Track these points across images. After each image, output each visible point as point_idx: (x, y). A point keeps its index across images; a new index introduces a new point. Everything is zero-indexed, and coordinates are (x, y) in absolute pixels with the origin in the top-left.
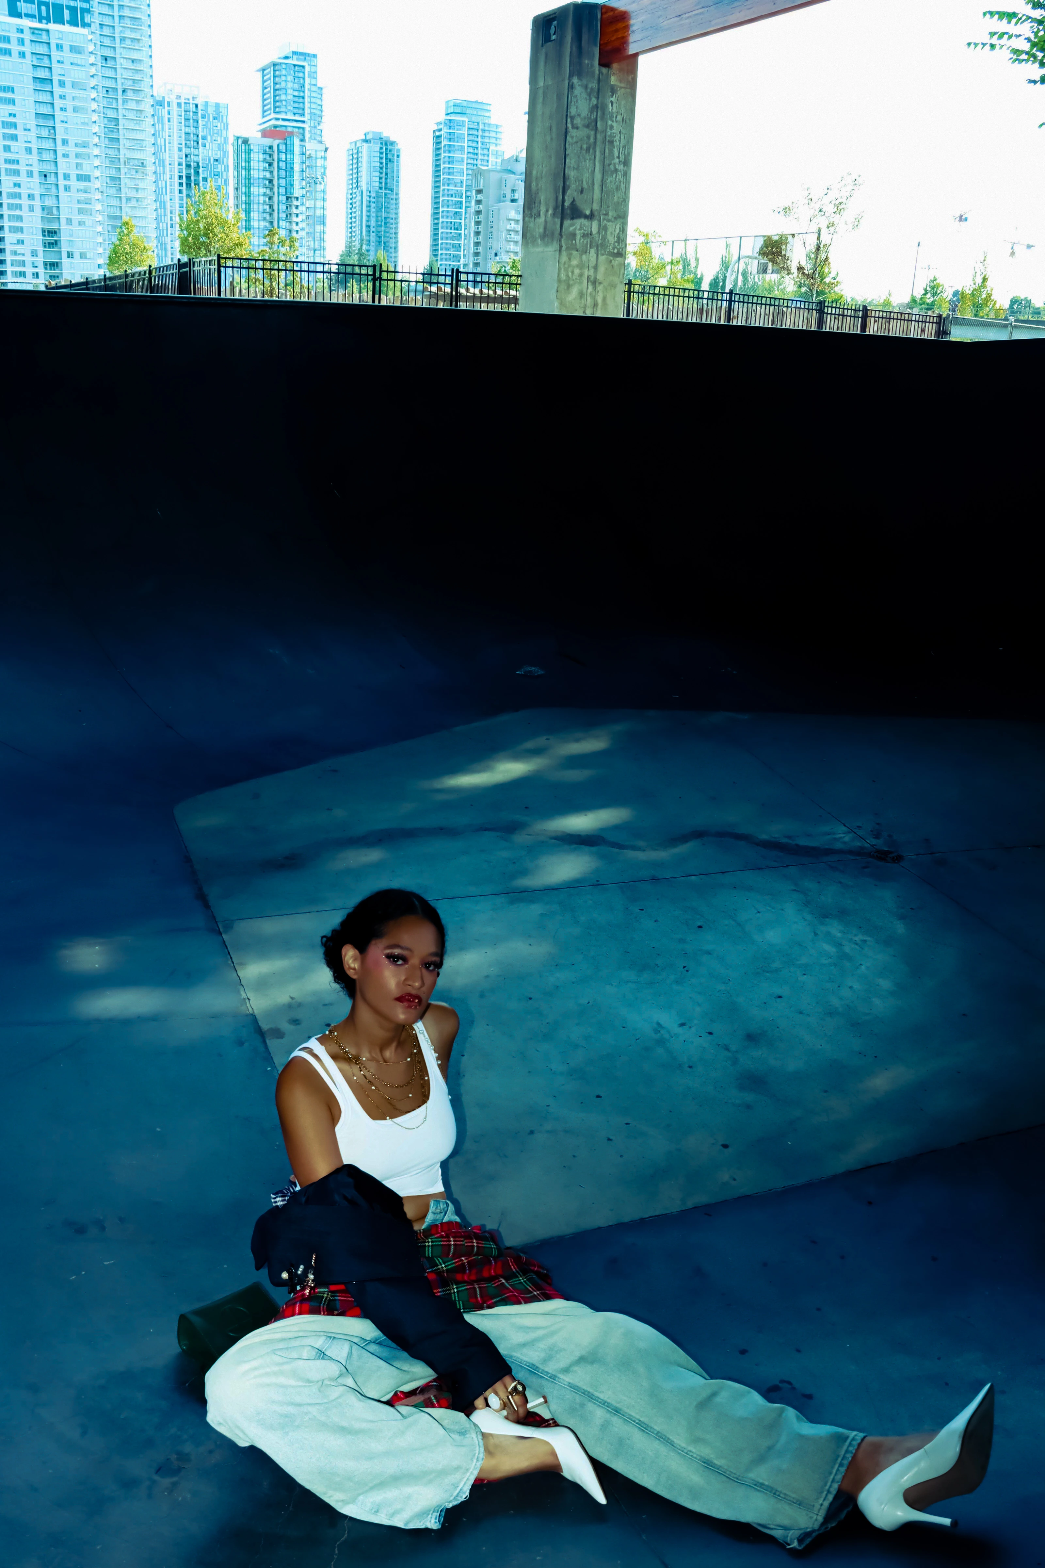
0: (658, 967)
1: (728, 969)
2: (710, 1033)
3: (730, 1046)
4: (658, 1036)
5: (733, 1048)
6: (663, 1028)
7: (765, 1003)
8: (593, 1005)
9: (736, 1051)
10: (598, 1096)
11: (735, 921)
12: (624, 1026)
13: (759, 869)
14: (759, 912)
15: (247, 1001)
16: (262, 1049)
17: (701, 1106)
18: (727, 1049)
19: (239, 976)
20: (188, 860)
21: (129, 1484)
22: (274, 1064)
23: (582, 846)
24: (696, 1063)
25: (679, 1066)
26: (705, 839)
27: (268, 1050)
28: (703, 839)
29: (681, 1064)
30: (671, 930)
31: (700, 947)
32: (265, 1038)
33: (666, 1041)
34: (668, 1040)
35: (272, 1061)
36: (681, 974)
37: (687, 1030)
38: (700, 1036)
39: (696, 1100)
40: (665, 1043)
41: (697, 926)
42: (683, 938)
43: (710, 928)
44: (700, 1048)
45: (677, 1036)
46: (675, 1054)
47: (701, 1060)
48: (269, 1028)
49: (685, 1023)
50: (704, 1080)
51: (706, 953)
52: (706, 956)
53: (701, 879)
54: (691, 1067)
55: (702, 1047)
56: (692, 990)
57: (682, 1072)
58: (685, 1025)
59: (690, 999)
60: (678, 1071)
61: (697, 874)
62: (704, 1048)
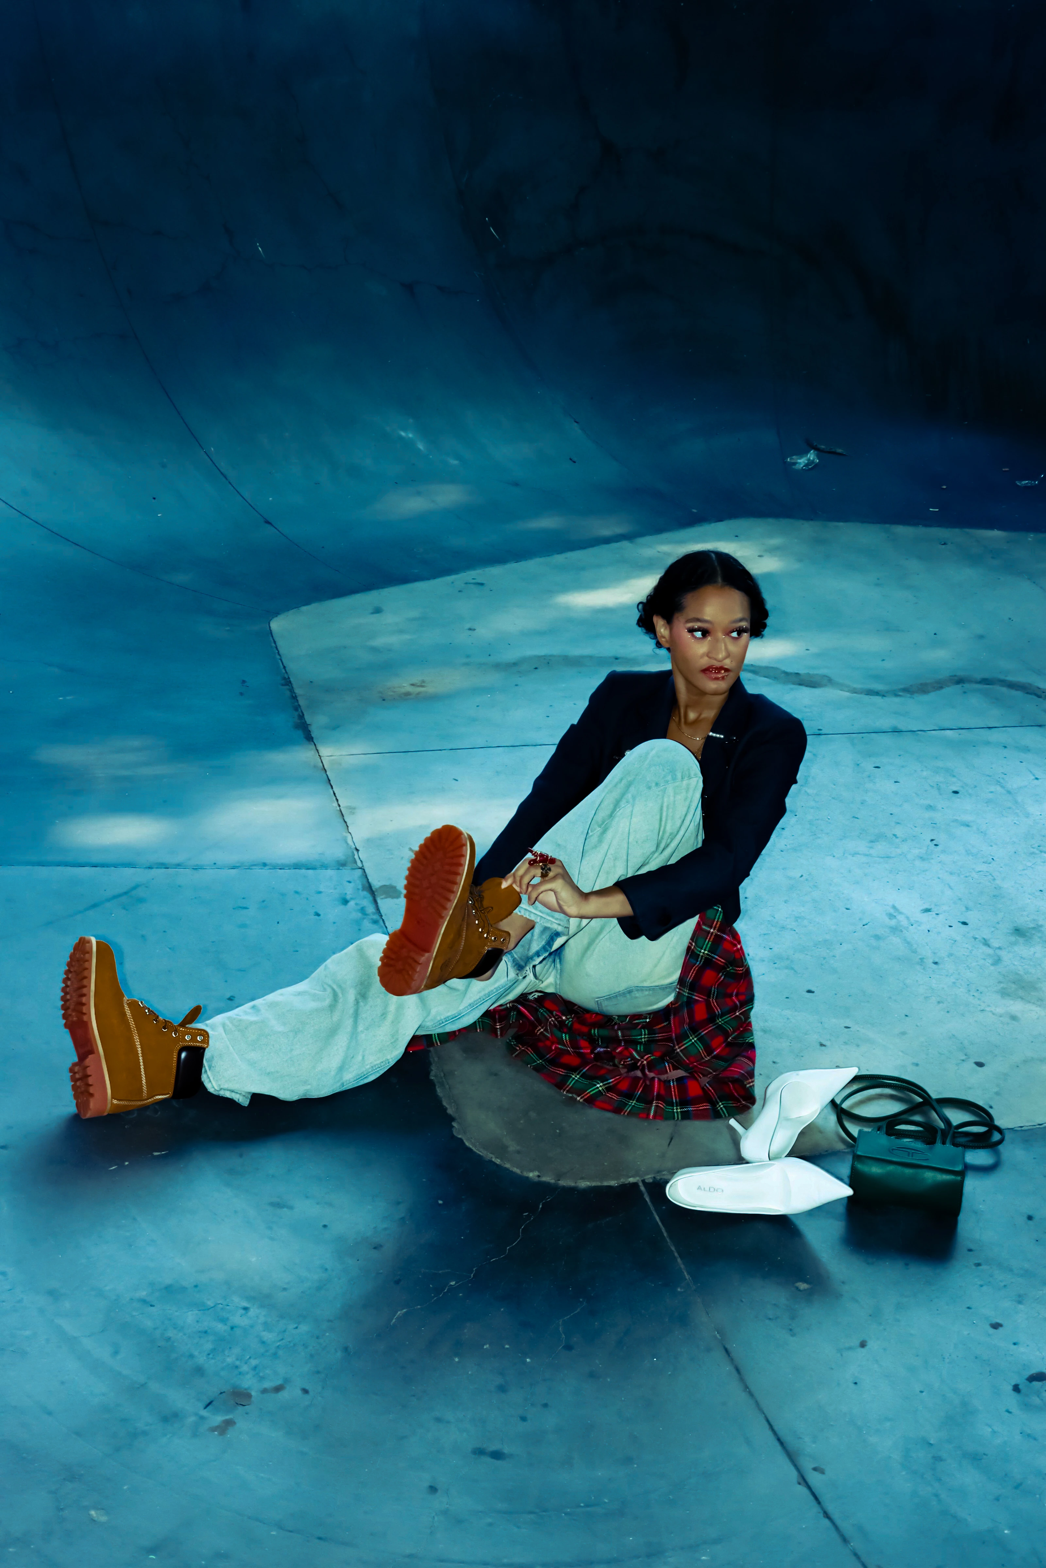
0: (897, 838)
1: (991, 846)
2: (965, 923)
3: (991, 940)
4: (893, 923)
5: (995, 943)
6: (901, 913)
7: (1041, 891)
8: (807, 880)
9: (1000, 948)
10: (809, 991)
11: (1002, 787)
12: (848, 907)
13: (1040, 726)
14: (1037, 779)
15: (355, 852)
16: (371, 909)
17: (948, 1012)
18: (986, 943)
19: (346, 822)
20: (287, 682)
21: (170, 1418)
22: (386, 927)
23: (801, 687)
24: (944, 958)
25: (920, 961)
26: (967, 686)
27: (380, 911)
28: (964, 685)
29: (923, 958)
30: (916, 794)
31: (955, 817)
32: (376, 896)
33: (903, 930)
34: (907, 929)
35: (383, 924)
36: (928, 848)
37: (933, 918)
38: (950, 926)
39: (941, 1005)
40: (902, 931)
41: (951, 791)
42: (932, 805)
43: (970, 795)
44: (949, 941)
45: (919, 923)
46: (915, 946)
47: (950, 955)
48: (382, 885)
49: (930, 909)
50: (954, 980)
51: (962, 825)
52: (962, 828)
53: (960, 734)
54: (936, 963)
55: (952, 940)
56: (941, 869)
57: (924, 969)
58: (930, 912)
59: (939, 880)
60: (918, 967)
61: (954, 728)
62: (955, 941)
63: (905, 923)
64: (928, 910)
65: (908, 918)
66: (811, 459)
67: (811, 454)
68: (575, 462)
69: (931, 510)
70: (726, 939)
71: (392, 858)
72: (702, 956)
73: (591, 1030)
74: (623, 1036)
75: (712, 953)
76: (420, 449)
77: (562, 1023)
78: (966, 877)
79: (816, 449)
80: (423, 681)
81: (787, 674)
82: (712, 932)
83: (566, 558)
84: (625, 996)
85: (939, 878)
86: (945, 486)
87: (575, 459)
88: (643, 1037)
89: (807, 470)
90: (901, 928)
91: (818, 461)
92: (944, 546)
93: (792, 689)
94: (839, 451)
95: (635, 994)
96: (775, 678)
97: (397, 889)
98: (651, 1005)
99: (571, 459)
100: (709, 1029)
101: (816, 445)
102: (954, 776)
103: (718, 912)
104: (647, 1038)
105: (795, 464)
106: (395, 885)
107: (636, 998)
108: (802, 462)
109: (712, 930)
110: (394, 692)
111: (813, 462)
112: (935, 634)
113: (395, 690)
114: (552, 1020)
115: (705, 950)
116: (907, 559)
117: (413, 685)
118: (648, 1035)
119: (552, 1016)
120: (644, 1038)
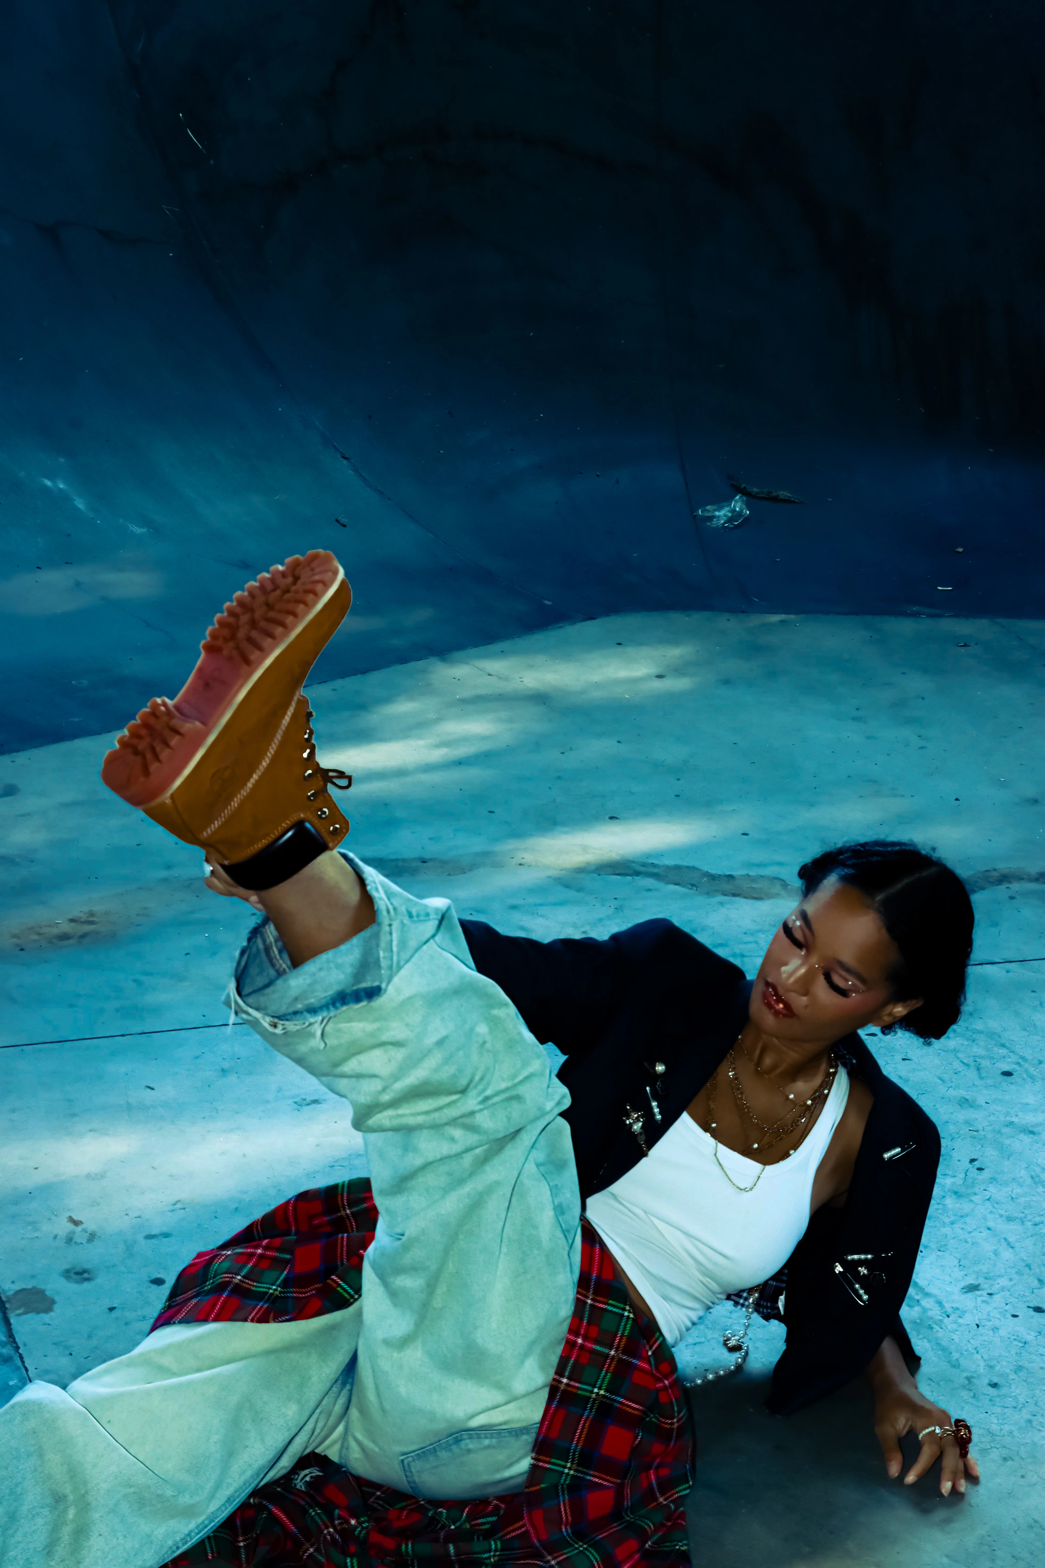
16: (0, 1337)
22: (27, 1370)
23: (737, 898)
24: (1008, 1376)
25: (967, 1382)
26: (1016, 886)
27: (14, 1339)
28: (1010, 886)
29: (973, 1377)
30: (940, 1079)
31: (1008, 1118)
32: (8, 1311)
33: (934, 1326)
34: (940, 1323)
35: (19, 1363)
36: (966, 1175)
37: (984, 1301)
38: (1015, 1316)
39: (1009, 1463)
40: (932, 1328)
41: (1000, 1072)
42: (968, 1097)
43: (1032, 1077)
44: (1016, 1343)
45: (960, 1312)
46: (955, 1355)
47: (1019, 1369)
48: (19, 1288)
49: (979, 1285)
50: (1029, 1417)
51: (1021, 1132)
52: (1022, 1136)
53: (1008, 972)
54: (994, 1385)
55: (1020, 1342)
56: (991, 1212)
57: (974, 1397)
58: (978, 1290)
59: (988, 1231)
60: (965, 1394)
61: (997, 960)
62: (1025, 1343)
63: (935, 1313)
64: (973, 1288)
65: (940, 1303)
66: (737, 509)
67: (736, 502)
68: (344, 526)
69: (940, 588)
70: (636, 1367)
71: (37, 1237)
72: (595, 1400)
73: (401, 1546)
74: (457, 1554)
75: (612, 1393)
76: (78, 509)
77: (346, 1533)
78: (1036, 1225)
79: (745, 493)
80: (92, 914)
81: (713, 877)
82: (613, 1356)
83: (334, 690)
84: (451, 1450)
85: (989, 1229)
86: (962, 547)
87: (344, 521)
88: (492, 1554)
89: (731, 529)
90: (930, 1323)
91: (748, 512)
92: (963, 650)
93: (721, 904)
94: (784, 494)
95: (467, 1445)
96: (693, 885)
97: (46, 1296)
98: (498, 1470)
99: (337, 521)
100: (611, 1531)
101: (745, 488)
102: (1003, 1046)
103: (622, 1319)
104: (498, 1555)
105: (711, 518)
106: (42, 1287)
107: (469, 1451)
108: (722, 514)
109: (612, 1353)
110: (39, 934)
111: (740, 514)
112: (957, 799)
113: (42, 931)
114: (329, 1532)
115: (600, 1388)
116: (904, 673)
117: (72, 920)
118: (501, 1550)
119: (329, 1524)
120: (494, 1556)
